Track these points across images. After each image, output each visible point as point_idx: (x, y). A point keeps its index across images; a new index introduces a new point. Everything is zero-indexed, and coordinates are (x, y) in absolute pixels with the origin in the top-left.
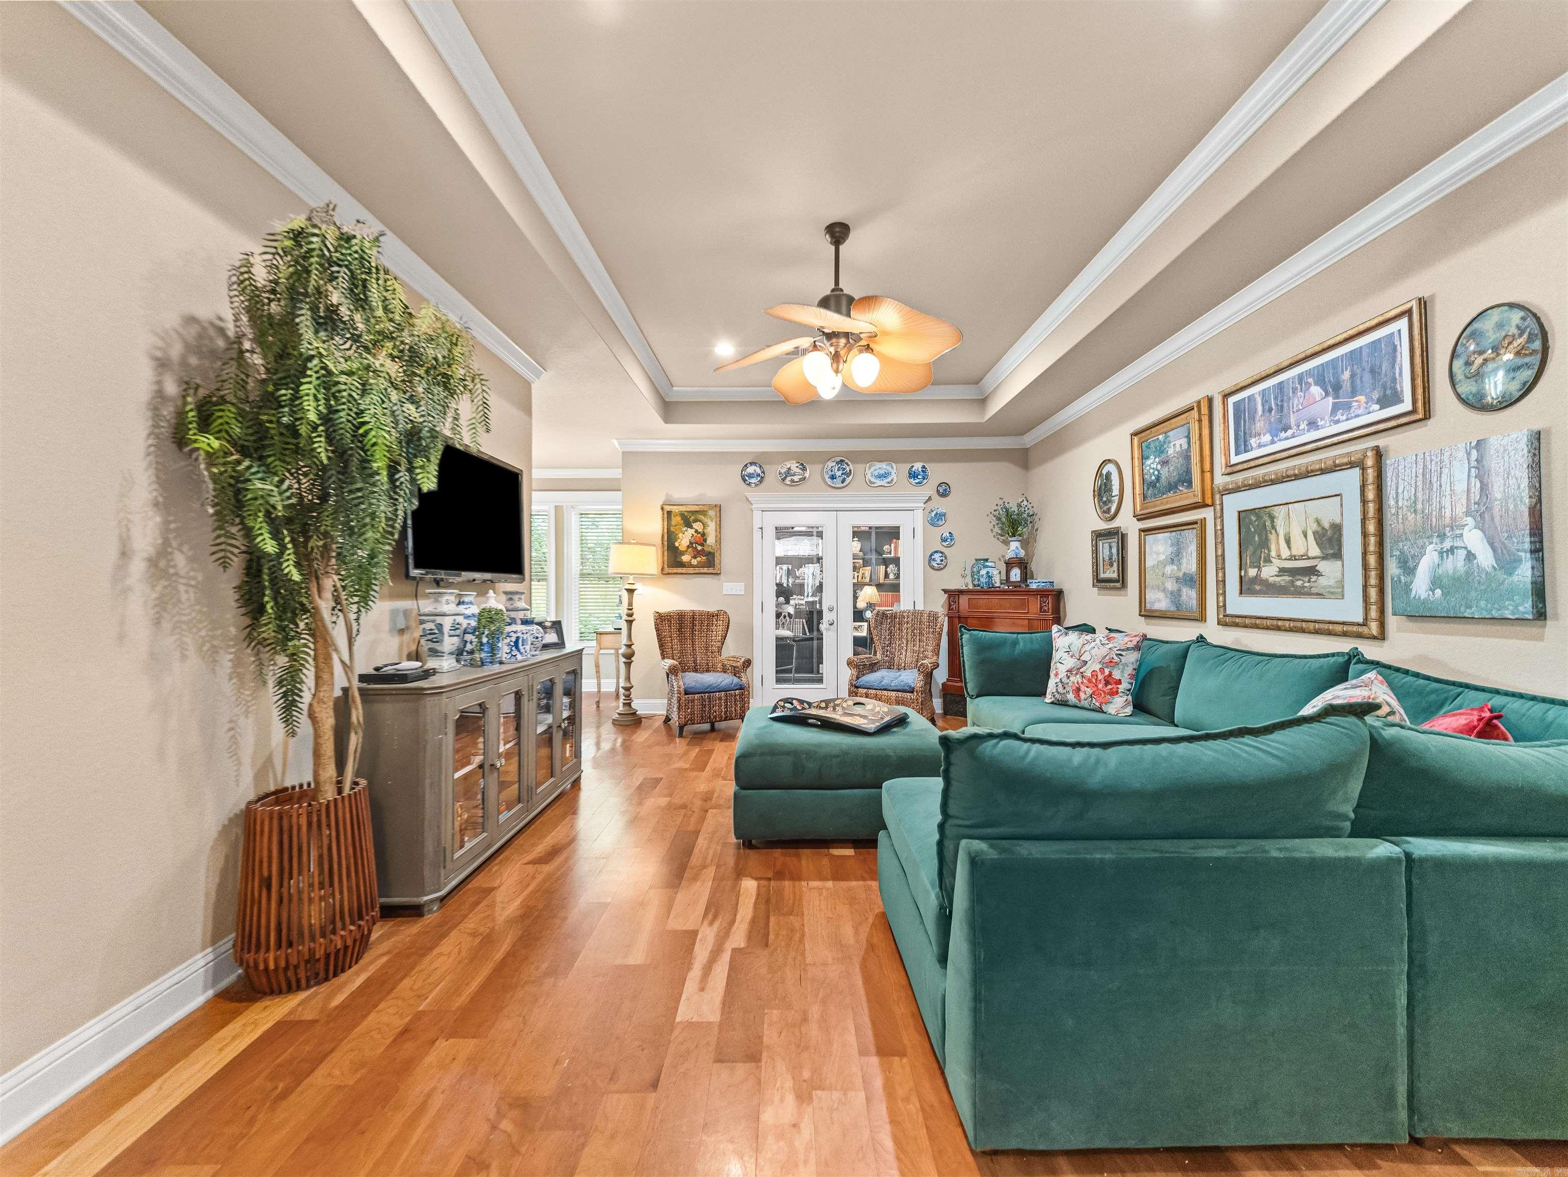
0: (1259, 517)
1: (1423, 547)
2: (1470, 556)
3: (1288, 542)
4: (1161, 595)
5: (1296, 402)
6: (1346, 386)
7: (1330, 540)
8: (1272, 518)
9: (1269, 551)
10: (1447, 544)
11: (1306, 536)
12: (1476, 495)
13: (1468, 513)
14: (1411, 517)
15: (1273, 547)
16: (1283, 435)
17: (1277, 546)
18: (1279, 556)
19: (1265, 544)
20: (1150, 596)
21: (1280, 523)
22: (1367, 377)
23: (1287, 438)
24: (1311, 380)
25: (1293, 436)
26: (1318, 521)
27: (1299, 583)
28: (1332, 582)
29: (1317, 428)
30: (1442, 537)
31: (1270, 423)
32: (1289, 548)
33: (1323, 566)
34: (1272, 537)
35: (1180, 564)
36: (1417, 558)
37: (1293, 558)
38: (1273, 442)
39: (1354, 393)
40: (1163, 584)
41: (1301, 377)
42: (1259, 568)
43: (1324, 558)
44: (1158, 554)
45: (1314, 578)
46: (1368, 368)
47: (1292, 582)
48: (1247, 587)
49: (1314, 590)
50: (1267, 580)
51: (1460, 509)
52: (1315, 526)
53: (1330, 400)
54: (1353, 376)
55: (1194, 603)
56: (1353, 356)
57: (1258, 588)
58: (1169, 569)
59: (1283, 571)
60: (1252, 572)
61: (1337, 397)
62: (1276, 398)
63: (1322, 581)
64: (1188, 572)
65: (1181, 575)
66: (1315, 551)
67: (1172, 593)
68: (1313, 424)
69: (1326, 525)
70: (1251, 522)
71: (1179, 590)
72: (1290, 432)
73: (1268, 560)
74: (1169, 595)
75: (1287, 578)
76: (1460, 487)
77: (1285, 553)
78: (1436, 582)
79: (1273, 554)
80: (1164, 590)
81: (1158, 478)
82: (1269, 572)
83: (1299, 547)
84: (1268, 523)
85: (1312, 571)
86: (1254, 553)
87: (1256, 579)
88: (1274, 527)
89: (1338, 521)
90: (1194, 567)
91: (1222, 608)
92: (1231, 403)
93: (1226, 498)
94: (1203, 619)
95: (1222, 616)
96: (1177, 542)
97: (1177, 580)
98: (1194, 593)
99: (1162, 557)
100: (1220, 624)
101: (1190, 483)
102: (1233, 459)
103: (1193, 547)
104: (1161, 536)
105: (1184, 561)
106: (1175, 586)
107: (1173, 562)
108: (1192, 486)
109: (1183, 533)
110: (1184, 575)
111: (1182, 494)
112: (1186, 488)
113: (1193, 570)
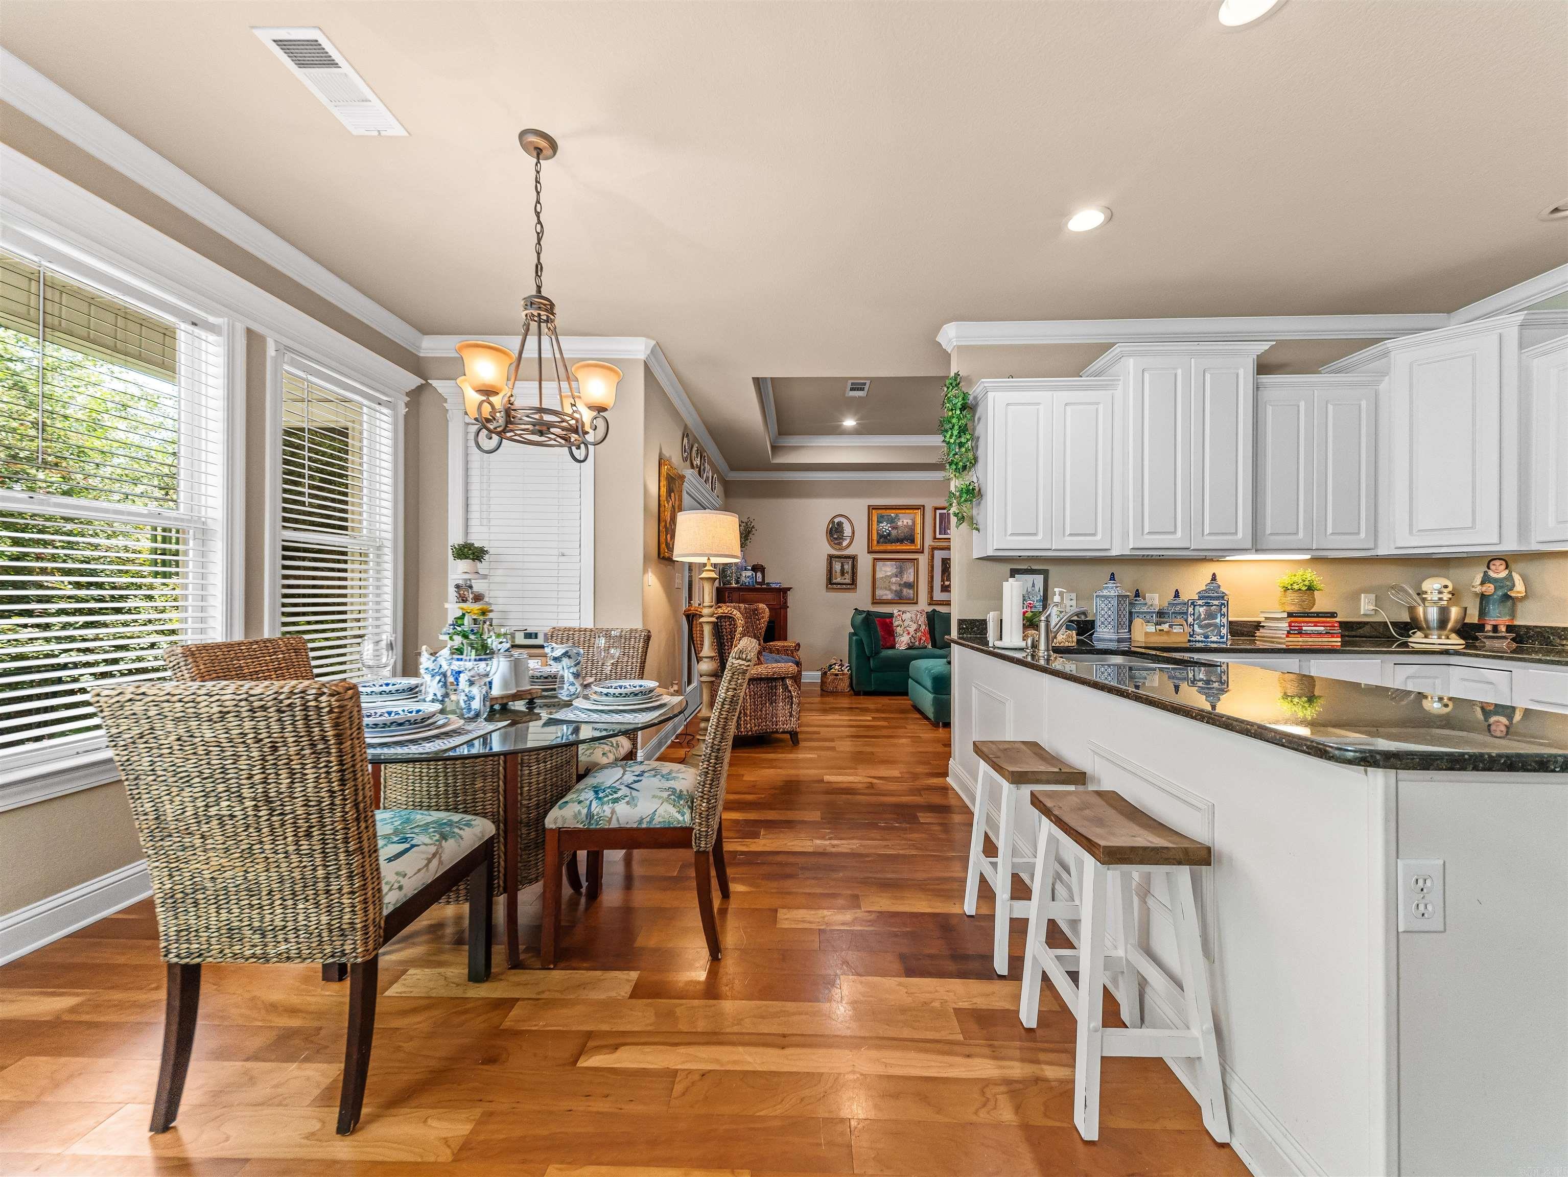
4: (888, 592)
20: (879, 593)
35: (902, 578)
40: (889, 586)
44: (886, 572)
48: (941, 589)
55: (911, 596)
58: (894, 580)
60: (944, 583)
64: (907, 582)
65: (903, 582)
67: (896, 591)
71: (901, 590)
74: (894, 593)
80: (890, 590)
81: (889, 534)
87: (948, 586)
90: (911, 578)
91: (932, 598)
92: (938, 512)
93: (936, 552)
94: (916, 603)
95: (931, 602)
96: (901, 567)
97: (900, 585)
98: (911, 592)
99: (889, 574)
100: (930, 604)
101: (913, 541)
102: (938, 536)
103: (911, 571)
104: (888, 563)
105: (905, 576)
106: (898, 588)
107: (896, 576)
108: (914, 543)
109: (905, 563)
110: (905, 583)
111: (907, 545)
112: (910, 543)
113: (911, 581)
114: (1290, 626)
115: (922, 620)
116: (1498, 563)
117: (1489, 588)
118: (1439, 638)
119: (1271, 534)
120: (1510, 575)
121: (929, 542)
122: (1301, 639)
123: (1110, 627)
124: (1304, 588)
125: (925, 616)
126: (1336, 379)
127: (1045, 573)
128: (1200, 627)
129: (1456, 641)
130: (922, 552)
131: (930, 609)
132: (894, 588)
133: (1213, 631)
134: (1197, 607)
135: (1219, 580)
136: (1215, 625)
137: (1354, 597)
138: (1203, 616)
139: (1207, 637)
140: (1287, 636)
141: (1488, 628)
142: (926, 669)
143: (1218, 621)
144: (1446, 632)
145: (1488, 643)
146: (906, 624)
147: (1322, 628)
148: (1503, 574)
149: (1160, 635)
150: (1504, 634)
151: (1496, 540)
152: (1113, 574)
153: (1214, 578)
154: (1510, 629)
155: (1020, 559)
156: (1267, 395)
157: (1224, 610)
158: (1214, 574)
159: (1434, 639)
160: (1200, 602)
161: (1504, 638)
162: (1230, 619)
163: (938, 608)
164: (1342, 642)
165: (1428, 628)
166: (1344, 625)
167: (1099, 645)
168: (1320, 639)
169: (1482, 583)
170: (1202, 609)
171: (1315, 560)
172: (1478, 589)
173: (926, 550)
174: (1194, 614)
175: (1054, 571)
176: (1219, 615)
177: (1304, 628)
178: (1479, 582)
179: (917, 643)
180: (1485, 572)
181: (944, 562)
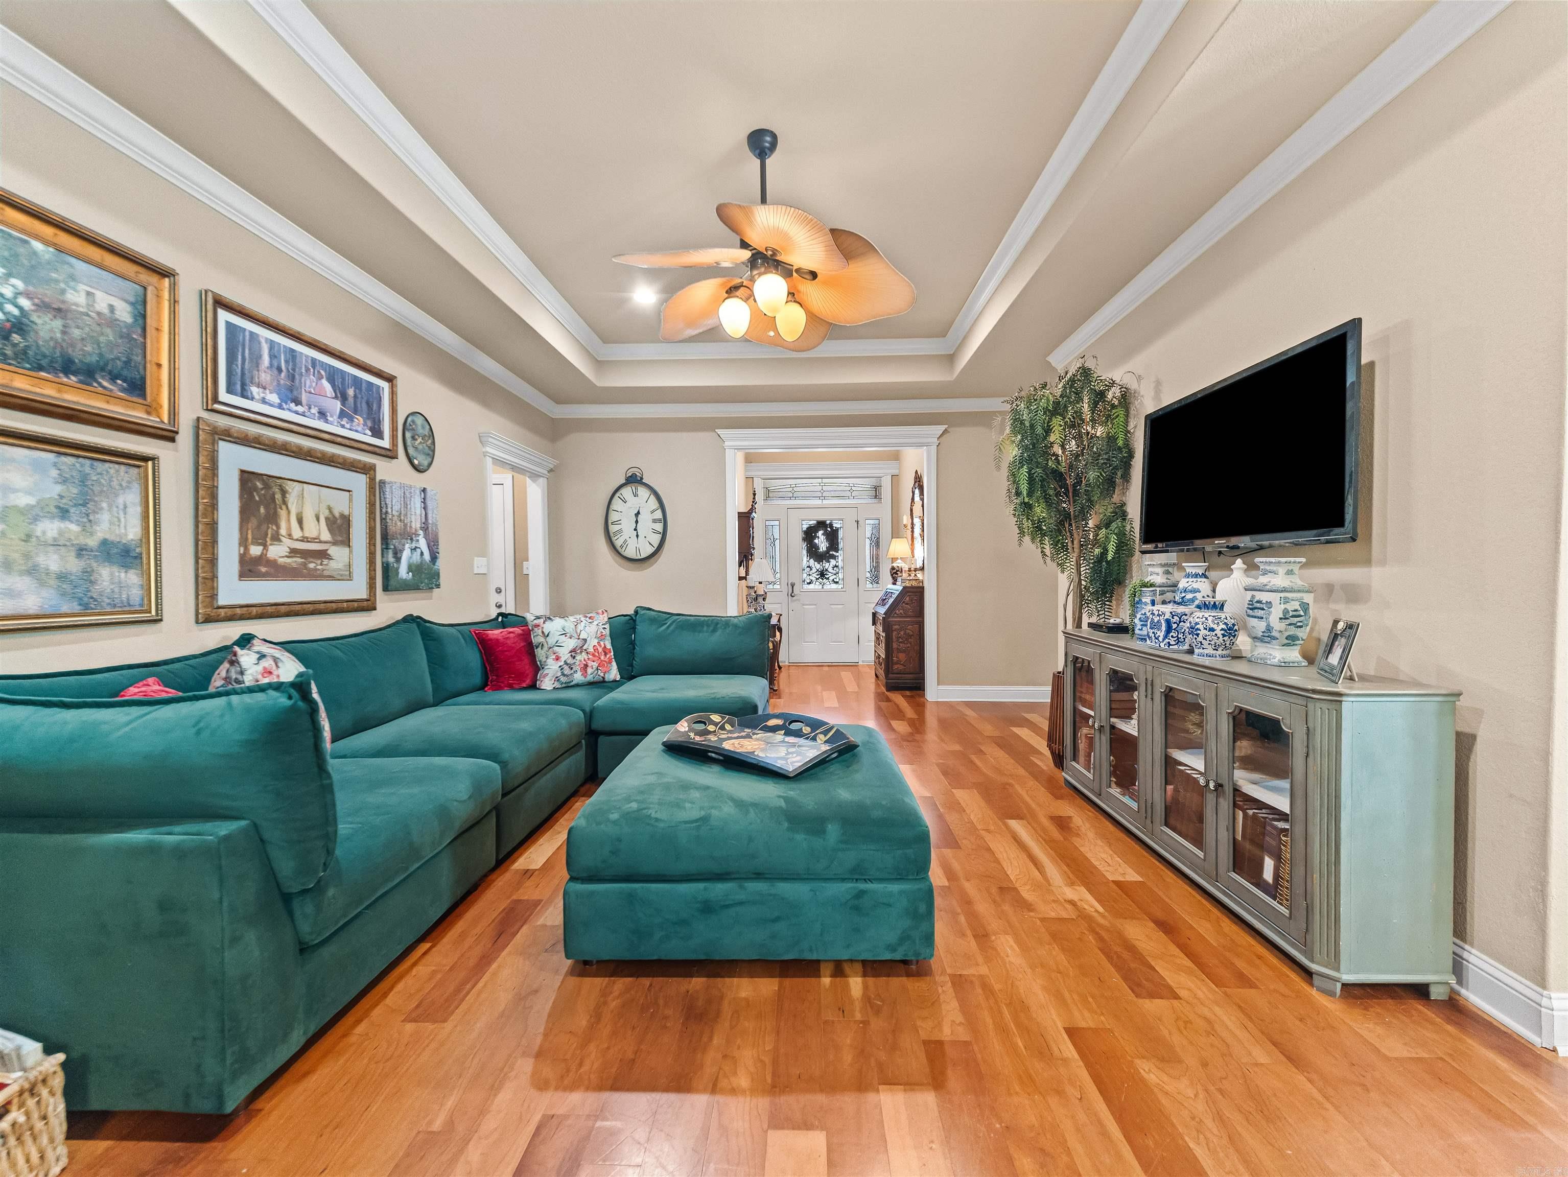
0: (267, 486)
1: (404, 545)
2: (422, 554)
3: (300, 521)
4: (21, 583)
5: (308, 383)
6: (351, 400)
7: (340, 527)
8: (284, 492)
9: (278, 527)
10: (414, 545)
11: (318, 519)
12: (423, 520)
13: (421, 528)
14: (399, 523)
15: (283, 525)
16: (292, 405)
17: (287, 524)
18: (290, 536)
19: (273, 518)
21: (292, 500)
22: (364, 406)
23: (297, 413)
24: (323, 373)
25: (303, 415)
26: (330, 509)
27: (312, 566)
28: (340, 566)
29: (327, 421)
30: (412, 539)
31: (279, 384)
32: (302, 528)
33: (333, 551)
34: (283, 513)
35: (88, 523)
36: (402, 551)
37: (304, 539)
38: (280, 407)
39: (356, 411)
40: (27, 556)
41: (314, 362)
42: (265, 546)
43: (335, 543)
45: (325, 562)
46: (365, 398)
47: (305, 565)
49: (326, 573)
50: (275, 561)
51: (419, 526)
52: (327, 513)
53: (338, 405)
54: (355, 397)
55: (136, 594)
56: (357, 381)
57: (263, 569)
58: (50, 528)
59: (294, 552)
60: (255, 550)
61: (343, 404)
62: (287, 362)
63: (333, 565)
64: (111, 537)
65: (92, 542)
66: (326, 536)
67: (62, 577)
68: (322, 414)
69: (337, 515)
70: (256, 489)
72: (300, 409)
73: (277, 538)
74: (53, 582)
75: (300, 560)
76: (418, 512)
77: (297, 533)
78: (410, 569)
79: (283, 531)
80: (33, 571)
81: (20, 327)
82: (277, 552)
83: (311, 528)
84: (278, 496)
85: (323, 555)
86: (259, 527)
87: (261, 559)
88: (285, 503)
89: (346, 513)
90: (131, 531)
91: (213, 597)
92: (222, 317)
93: (224, 450)
97: (81, 551)
98: (132, 578)
99: (23, 500)
100: (205, 621)
101: (139, 385)
102: (223, 396)
103: (132, 498)
104: (20, 453)
105: (104, 517)
106: (74, 565)
107: (63, 513)
108: (143, 395)
109: (100, 466)
110: (104, 542)
111: (109, 396)
112: (123, 390)
113: (131, 536)
121: (191, 402)
132: (52, 562)
173: (185, 437)
181: (247, 478)
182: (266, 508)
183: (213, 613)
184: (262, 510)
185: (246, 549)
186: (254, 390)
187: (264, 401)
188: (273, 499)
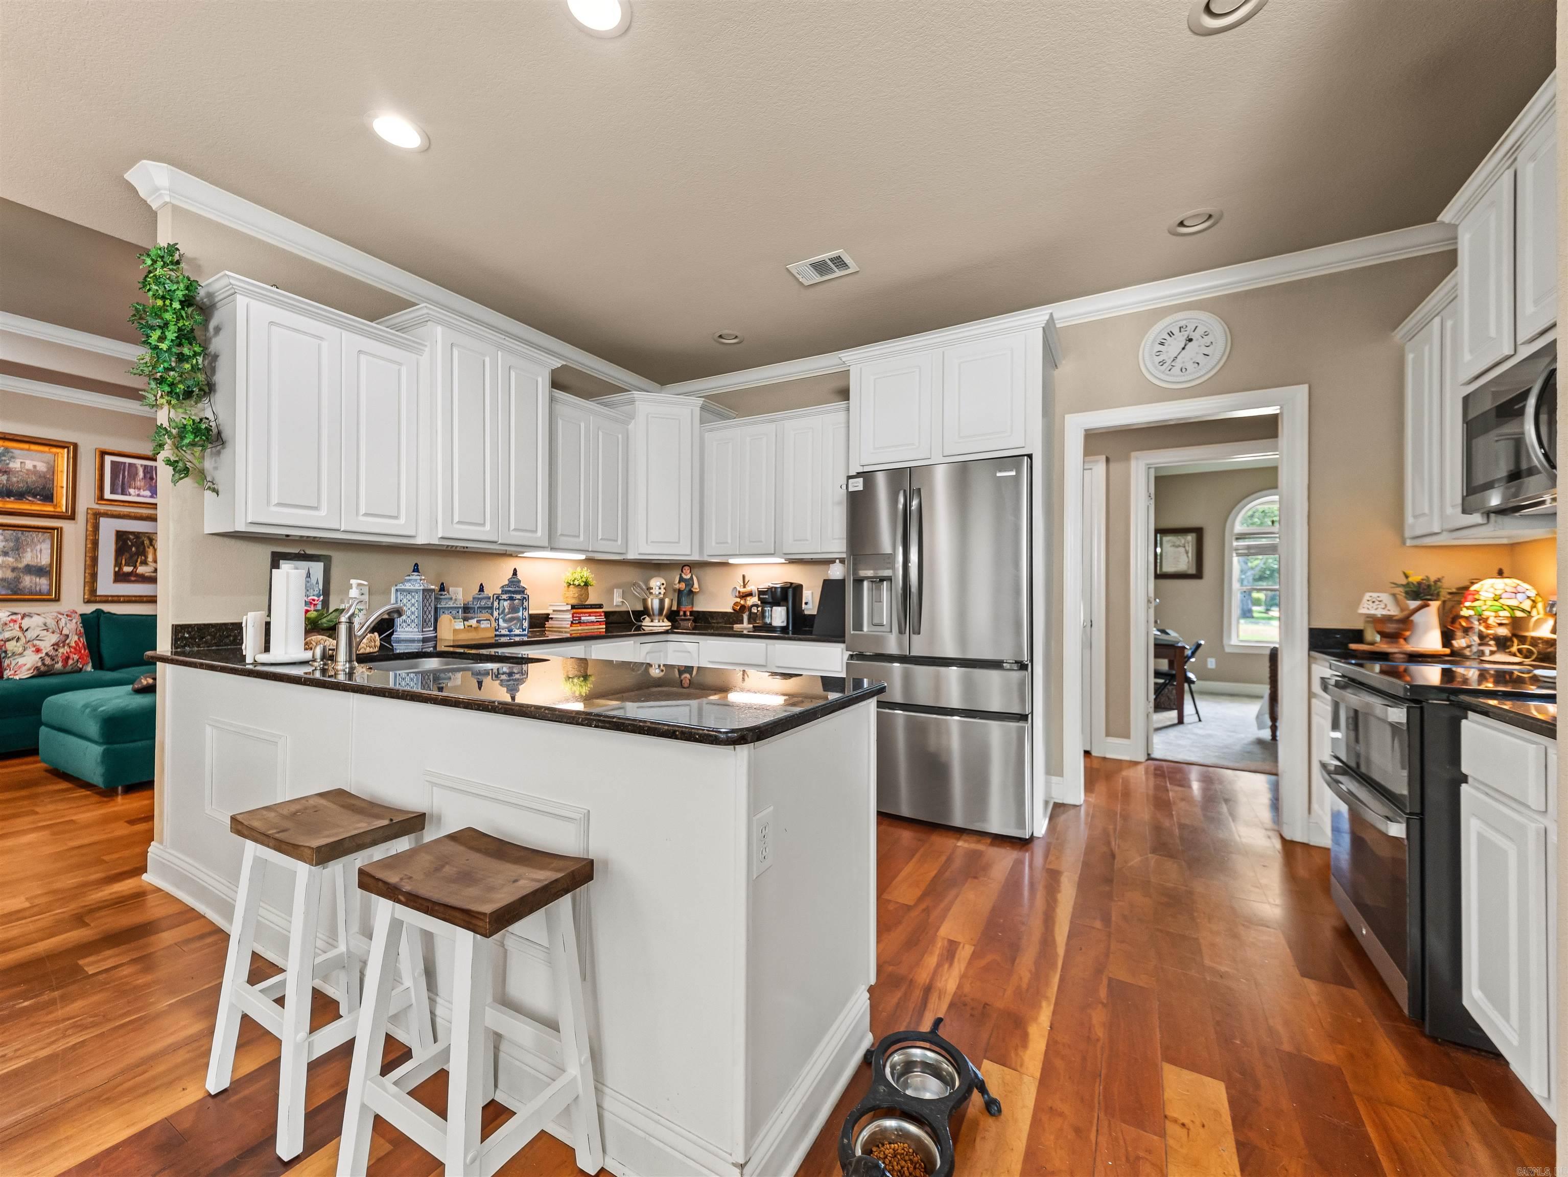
0: (138, 538)
8: (152, 540)
9: (146, 557)
15: (151, 556)
17: (154, 556)
19: (143, 553)
34: (150, 551)
35: (19, 558)
42: (135, 567)
48: (120, 577)
50: (143, 574)
55: (44, 588)
57: (133, 579)
60: (128, 569)
64: (31, 564)
65: (21, 565)
70: (129, 539)
71: (18, 580)
73: (145, 563)
79: (151, 559)
82: (145, 570)
84: (147, 542)
86: (130, 558)
87: (131, 574)
88: (152, 545)
90: (41, 559)
91: (93, 591)
92: (108, 459)
93: (103, 521)
94: (57, 599)
95: (92, 596)
96: (17, 539)
97: (14, 569)
98: (43, 581)
100: (88, 602)
101: (48, 496)
102: (108, 495)
103: (43, 547)
105: (28, 555)
106: (10, 575)
107: (5, 554)
108: (52, 501)
109: (27, 534)
110: (28, 566)
111: (32, 503)
112: (40, 500)
113: (43, 563)
114: (573, 617)
115: (72, 627)
116: (687, 568)
117: (683, 586)
118: (659, 621)
119: (562, 535)
120: (692, 576)
121: (86, 501)
122: (580, 628)
123: (413, 625)
124: (582, 584)
125: (77, 620)
126: (602, 411)
127: (327, 561)
128: (505, 621)
129: (666, 624)
130: (72, 517)
131: (90, 609)
133: (516, 624)
134: (502, 602)
135: (519, 576)
136: (517, 619)
137: (610, 592)
138: (507, 610)
139: (510, 631)
140: (571, 626)
141: (682, 613)
142: (86, 706)
143: (520, 614)
144: (662, 617)
145: (682, 623)
146: (30, 635)
147: (594, 618)
148: (688, 577)
149: (468, 631)
150: (689, 617)
151: (688, 552)
152: (416, 565)
153: (515, 572)
154: (692, 613)
155: (287, 539)
156: (559, 408)
157: (526, 604)
158: (515, 570)
159: (656, 623)
160: (504, 597)
161: (689, 620)
162: (530, 612)
163: (107, 608)
164: (606, 628)
165: (653, 614)
166: (607, 614)
167: (400, 649)
168: (593, 627)
169: (679, 582)
170: (506, 604)
171: (590, 561)
172: (677, 586)
173: (81, 516)
174: (499, 609)
175: (338, 557)
176: (521, 609)
177: (582, 618)
178: (677, 582)
179: (59, 666)
180: (681, 575)
181: (121, 536)
182: (137, 548)
183: (93, 599)
184: (134, 549)
185: (120, 568)
186: (132, 491)
187: (138, 495)
188: (143, 543)
